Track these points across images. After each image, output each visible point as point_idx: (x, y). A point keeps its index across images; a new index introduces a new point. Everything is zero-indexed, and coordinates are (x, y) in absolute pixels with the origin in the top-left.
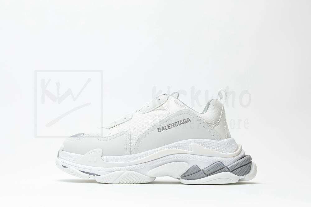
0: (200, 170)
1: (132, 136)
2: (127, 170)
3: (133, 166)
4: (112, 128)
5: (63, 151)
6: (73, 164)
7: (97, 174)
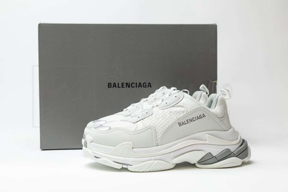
0: (213, 157)
1: (157, 130)
2: (155, 160)
3: (160, 156)
4: (137, 122)
5: (92, 143)
6: (105, 155)
7: (129, 164)
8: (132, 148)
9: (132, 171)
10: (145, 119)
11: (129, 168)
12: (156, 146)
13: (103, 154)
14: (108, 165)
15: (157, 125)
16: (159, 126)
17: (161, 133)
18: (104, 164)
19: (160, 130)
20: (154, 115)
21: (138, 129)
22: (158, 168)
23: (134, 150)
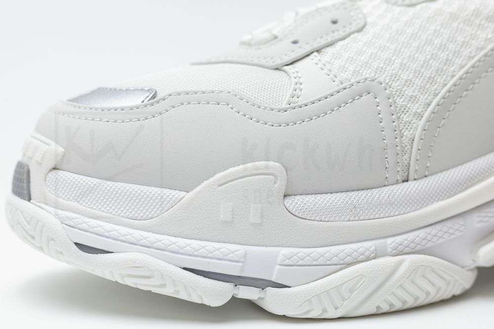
2: (402, 253)
3: (421, 233)
4: (292, 63)
5: (60, 172)
6: (137, 234)
7: (274, 279)
8: (285, 196)
9: (284, 318)
10: (329, 50)
11: (271, 300)
12: (397, 182)
13: (124, 230)
14: (154, 290)
15: (395, 77)
16: (408, 83)
17: (420, 116)
18: (130, 282)
19: (413, 99)
20: (370, 31)
21: (308, 93)
22: (418, 293)
23: (294, 202)
